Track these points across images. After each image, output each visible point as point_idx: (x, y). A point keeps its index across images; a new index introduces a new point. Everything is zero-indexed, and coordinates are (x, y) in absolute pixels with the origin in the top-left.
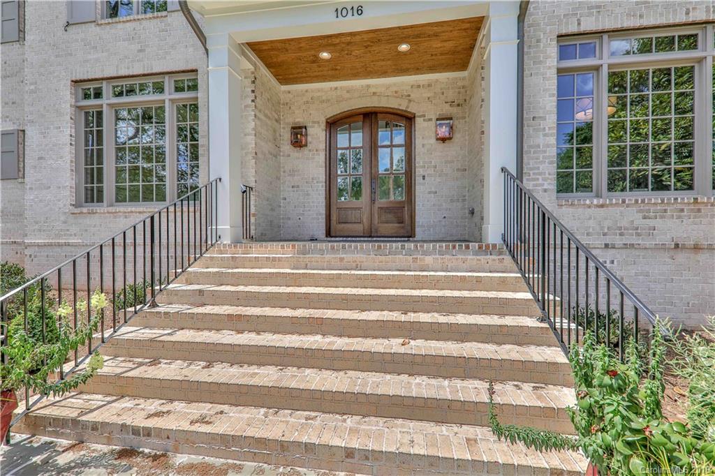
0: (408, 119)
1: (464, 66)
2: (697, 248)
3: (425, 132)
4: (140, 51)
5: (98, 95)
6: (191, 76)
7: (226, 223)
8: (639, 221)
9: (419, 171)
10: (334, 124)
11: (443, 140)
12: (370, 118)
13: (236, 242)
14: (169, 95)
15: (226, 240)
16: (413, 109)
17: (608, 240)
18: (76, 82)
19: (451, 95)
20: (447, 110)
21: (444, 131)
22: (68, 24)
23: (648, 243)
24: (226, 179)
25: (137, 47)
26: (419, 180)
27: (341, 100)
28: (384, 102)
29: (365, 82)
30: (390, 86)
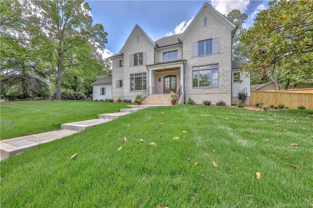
0: (176, 77)
2: (209, 94)
3: (178, 79)
5: (133, 76)
6: (145, 73)
7: (151, 92)
8: (202, 90)
9: (177, 84)
10: (165, 78)
12: (170, 76)
13: (152, 94)
14: (142, 75)
15: (151, 94)
16: (176, 75)
17: (198, 93)
18: (130, 74)
22: (130, 67)
23: (203, 93)
24: (151, 87)
25: (139, 69)
26: (177, 86)
27: (166, 74)
28: (172, 74)
29: (169, 71)
30: (173, 72)
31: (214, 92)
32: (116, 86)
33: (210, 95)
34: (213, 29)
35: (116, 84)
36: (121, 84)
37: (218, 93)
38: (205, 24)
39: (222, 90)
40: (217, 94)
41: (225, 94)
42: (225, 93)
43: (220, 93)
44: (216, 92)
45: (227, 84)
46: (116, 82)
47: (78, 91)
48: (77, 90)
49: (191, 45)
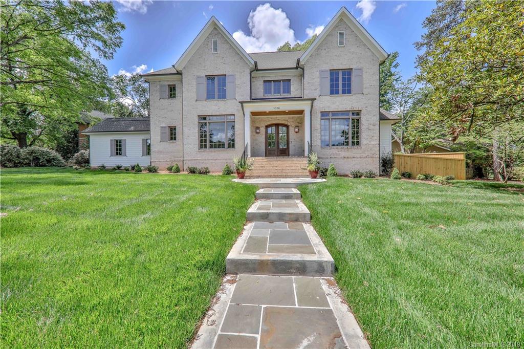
0: (287, 126)
1: (301, 114)
2: (348, 158)
3: (292, 130)
4: (219, 109)
5: (205, 119)
6: (232, 117)
7: (249, 153)
8: (337, 152)
9: (290, 140)
10: (267, 127)
11: (297, 132)
12: (277, 125)
13: (251, 157)
14: (226, 120)
15: (249, 156)
16: (288, 124)
17: (331, 156)
18: (199, 116)
19: (298, 121)
20: (297, 124)
21: (297, 130)
22: (197, 100)
23: (339, 157)
24: (249, 143)
25: (217, 108)
26: (290, 142)
27: (269, 121)
28: (281, 122)
29: (276, 116)
30: (282, 117)
31: (355, 155)
32: (161, 139)
33: (350, 159)
34: (353, 53)
35: (160, 134)
36: (172, 134)
37: (360, 157)
38: (341, 42)
39: (366, 152)
40: (359, 159)
41: (372, 159)
42: (371, 157)
43: (364, 156)
44: (358, 156)
45: (373, 143)
46: (161, 130)
47: (31, 145)
48: (28, 142)
49: (318, 74)
